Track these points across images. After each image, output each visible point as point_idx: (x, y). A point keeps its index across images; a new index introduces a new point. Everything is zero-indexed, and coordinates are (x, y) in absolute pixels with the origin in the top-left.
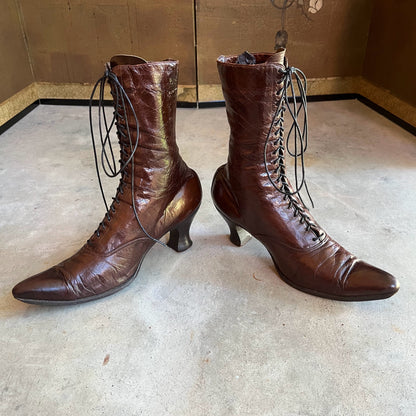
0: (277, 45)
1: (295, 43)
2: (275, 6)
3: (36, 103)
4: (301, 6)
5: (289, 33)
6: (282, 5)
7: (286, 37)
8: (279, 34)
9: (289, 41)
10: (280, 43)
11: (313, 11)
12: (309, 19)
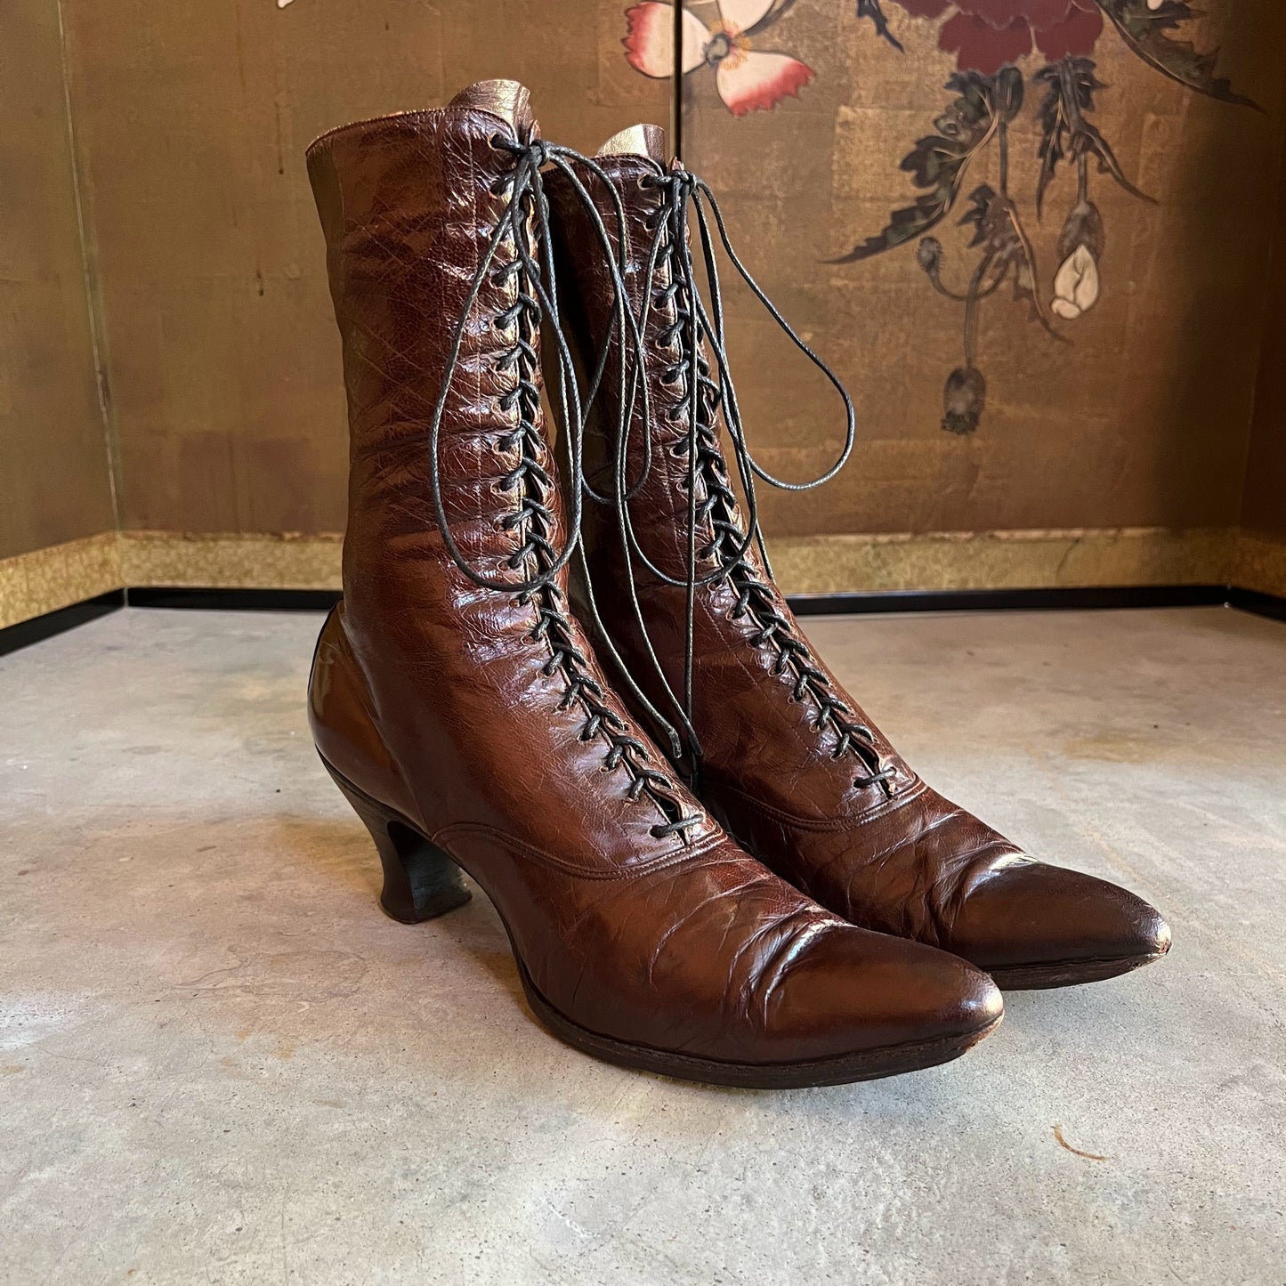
0: (950, 414)
1: (1010, 411)
2: (942, 290)
3: (109, 602)
4: (1028, 293)
5: (989, 378)
6: (964, 288)
7: (980, 388)
8: (957, 378)
9: (992, 403)
10: (960, 408)
11: (1069, 311)
12: (1055, 335)
